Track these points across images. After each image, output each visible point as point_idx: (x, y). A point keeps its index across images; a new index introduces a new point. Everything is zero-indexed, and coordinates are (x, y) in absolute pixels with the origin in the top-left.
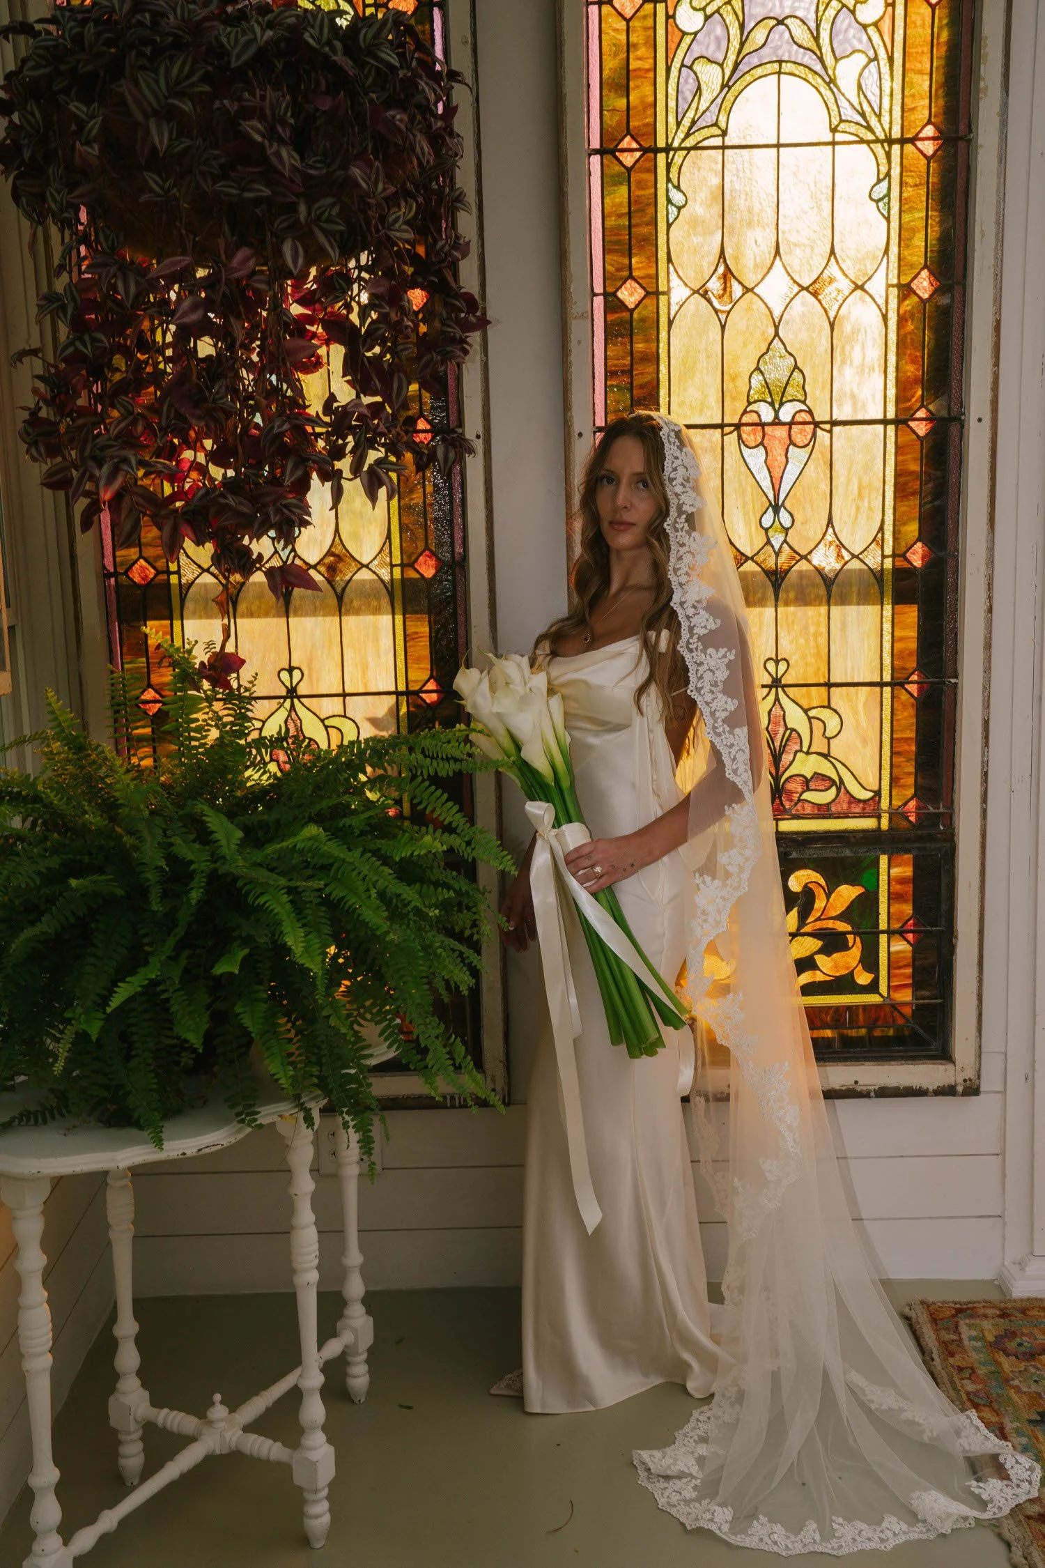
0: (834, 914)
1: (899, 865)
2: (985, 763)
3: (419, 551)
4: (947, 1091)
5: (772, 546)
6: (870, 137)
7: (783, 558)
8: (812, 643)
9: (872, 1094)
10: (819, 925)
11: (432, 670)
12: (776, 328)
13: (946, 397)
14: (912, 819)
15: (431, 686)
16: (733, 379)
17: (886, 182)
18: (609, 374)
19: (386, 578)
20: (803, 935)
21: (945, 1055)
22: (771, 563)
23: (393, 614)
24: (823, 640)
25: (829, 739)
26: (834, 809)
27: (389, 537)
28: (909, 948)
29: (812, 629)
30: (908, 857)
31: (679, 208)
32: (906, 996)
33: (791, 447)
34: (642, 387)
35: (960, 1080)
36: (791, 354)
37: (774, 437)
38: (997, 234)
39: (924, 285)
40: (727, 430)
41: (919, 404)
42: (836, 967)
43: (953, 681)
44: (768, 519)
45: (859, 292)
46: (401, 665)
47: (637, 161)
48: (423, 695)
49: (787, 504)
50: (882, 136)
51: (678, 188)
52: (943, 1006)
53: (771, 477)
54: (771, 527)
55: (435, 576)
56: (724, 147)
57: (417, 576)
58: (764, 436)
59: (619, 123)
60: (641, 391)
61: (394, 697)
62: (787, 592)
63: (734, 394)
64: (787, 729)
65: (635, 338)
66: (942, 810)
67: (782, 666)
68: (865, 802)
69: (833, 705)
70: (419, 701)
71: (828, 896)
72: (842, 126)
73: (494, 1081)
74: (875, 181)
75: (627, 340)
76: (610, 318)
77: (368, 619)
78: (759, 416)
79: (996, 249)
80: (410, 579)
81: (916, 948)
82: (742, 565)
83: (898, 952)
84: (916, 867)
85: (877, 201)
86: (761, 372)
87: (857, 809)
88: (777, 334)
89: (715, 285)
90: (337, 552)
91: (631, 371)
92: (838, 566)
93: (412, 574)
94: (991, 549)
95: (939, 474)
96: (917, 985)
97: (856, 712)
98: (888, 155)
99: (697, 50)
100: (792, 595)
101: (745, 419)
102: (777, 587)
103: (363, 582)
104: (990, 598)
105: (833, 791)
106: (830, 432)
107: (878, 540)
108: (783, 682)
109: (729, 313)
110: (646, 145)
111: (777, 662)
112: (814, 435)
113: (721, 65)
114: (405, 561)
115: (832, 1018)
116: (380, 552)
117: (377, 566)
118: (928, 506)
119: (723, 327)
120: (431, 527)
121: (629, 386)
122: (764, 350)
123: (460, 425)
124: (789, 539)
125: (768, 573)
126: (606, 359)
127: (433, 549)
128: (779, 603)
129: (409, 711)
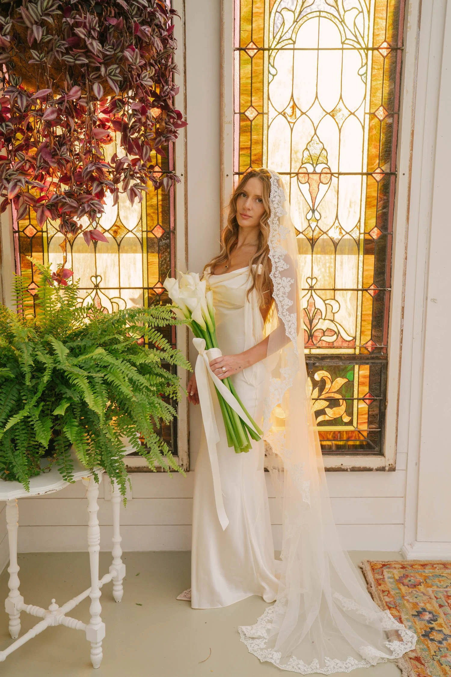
0: (334, 390)
1: (363, 370)
2: (402, 326)
3: (154, 225)
4: (382, 469)
5: (311, 228)
6: (359, 46)
7: (316, 233)
8: (328, 271)
9: (349, 470)
10: (328, 395)
11: (159, 278)
12: (315, 131)
13: (389, 164)
14: (370, 349)
15: (158, 285)
16: (296, 153)
17: (366, 66)
18: (241, 149)
19: (139, 235)
20: (320, 399)
21: (381, 453)
22: (310, 235)
23: (143, 253)
24: (333, 270)
25: (334, 313)
26: (335, 344)
27: (141, 218)
28: (367, 406)
29: (328, 265)
30: (368, 366)
31: (274, 76)
32: (364, 427)
33: (321, 184)
34: (255, 155)
35: (387, 465)
36: (321, 142)
37: (313, 179)
38: (414, 92)
39: (381, 113)
40: (292, 175)
41: (377, 166)
42: (334, 414)
43: (389, 289)
44: (309, 216)
45: (352, 116)
46: (145, 276)
47: (256, 54)
48: (155, 290)
49: (318, 209)
50: (364, 46)
51: (273, 66)
52: (380, 432)
53: (311, 197)
54: (311, 219)
55: (162, 236)
56: (294, 49)
57: (154, 236)
58: (309, 178)
59: (247, 36)
60: (255, 157)
61: (142, 290)
62: (317, 248)
63: (296, 159)
64: (315, 308)
65: (252, 133)
66: (382, 346)
67: (314, 281)
68: (349, 341)
69: (336, 299)
70: (153, 292)
71: (332, 382)
72: (347, 42)
73: (182, 461)
74: (361, 66)
75: (249, 134)
76: (242, 124)
77: (131, 255)
78: (307, 170)
79: (413, 99)
80: (152, 239)
81: (370, 406)
83: (361, 408)
84: (371, 371)
85: (361, 76)
86: (308, 150)
87: (345, 345)
88: (315, 134)
89: (289, 111)
90: (118, 225)
91: (251, 148)
92: (340, 237)
93: (151, 235)
94: (407, 232)
95: (385, 197)
96: (370, 422)
97: (346, 302)
98: (367, 55)
99: (283, 5)
100: (319, 249)
101: (301, 171)
102: (313, 245)
103: (129, 238)
104: (406, 253)
105: (335, 336)
106: (338, 177)
107: (358, 226)
108: (314, 288)
109: (294, 123)
110: (259, 47)
111: (312, 279)
112: (331, 178)
113: (294, 12)
114: (149, 229)
115: (332, 436)
116: (137, 225)
117: (136, 231)
118: (380, 212)
119: (292, 130)
120: (160, 215)
121: (249, 155)
122: (310, 140)
123: (174, 169)
124: (318, 225)
125: (309, 239)
126: (240, 142)
127: (161, 224)
128: (314, 252)
129: (148, 296)
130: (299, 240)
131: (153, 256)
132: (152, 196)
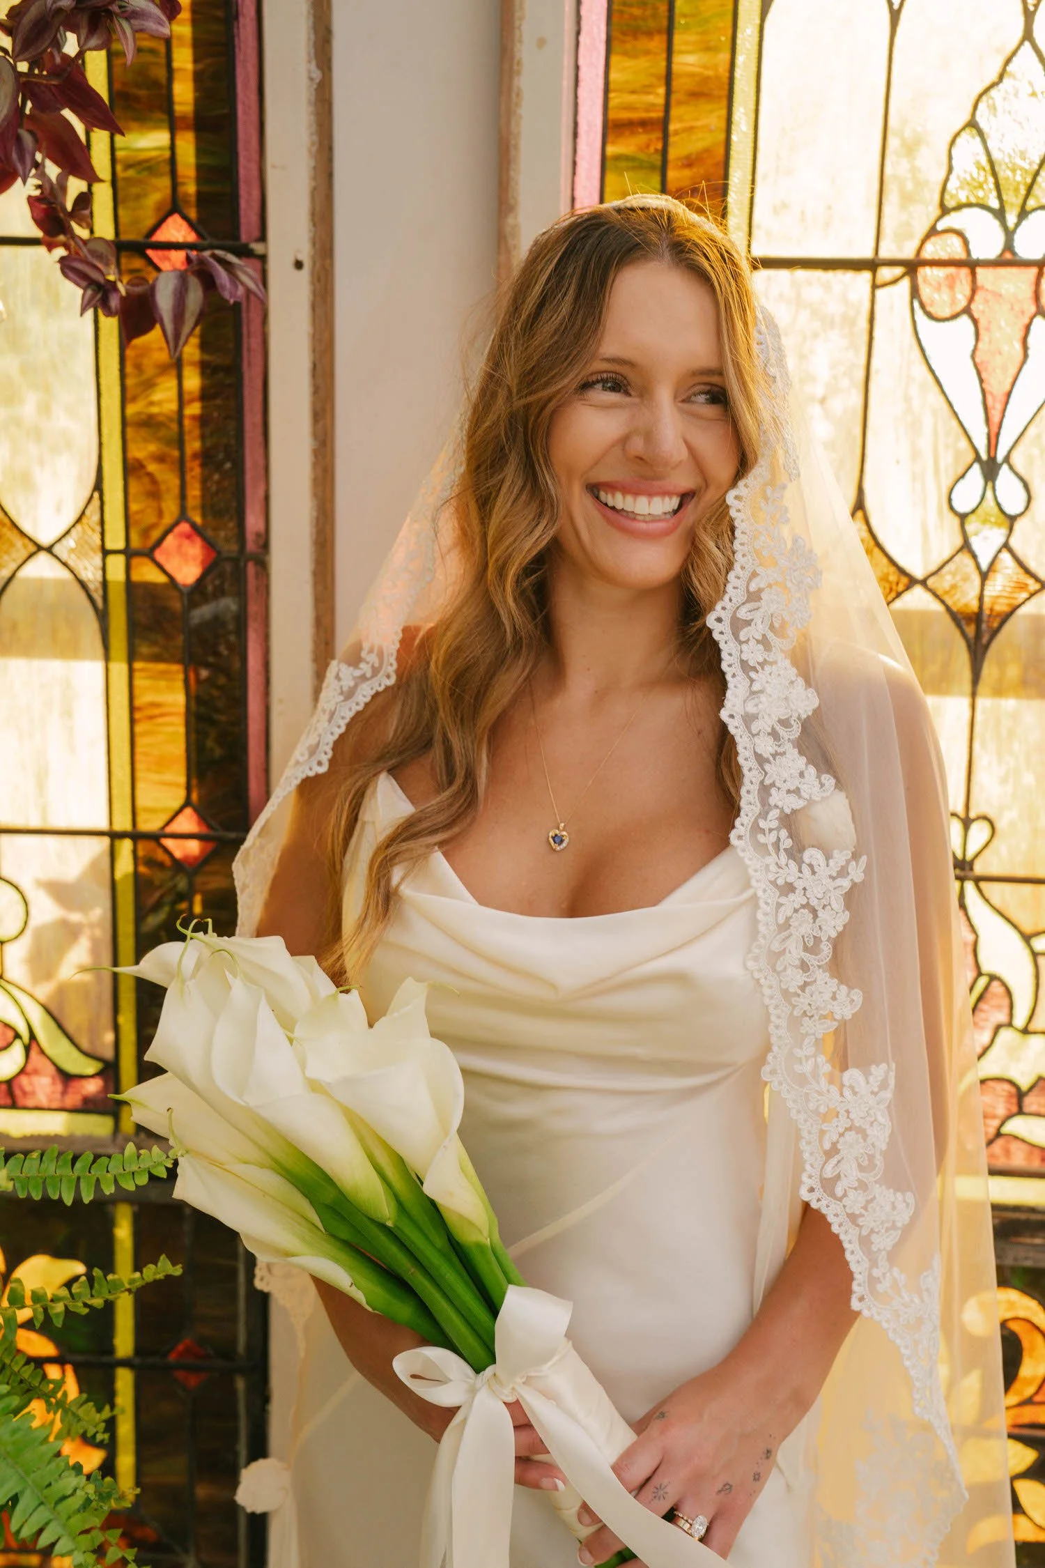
3: (168, 520)
5: (974, 557)
7: (997, 587)
11: (189, 789)
12: (1030, 17)
15: (187, 823)
16: (910, 149)
18: (612, 128)
19: (91, 574)
22: (967, 598)
23: (107, 658)
27: (98, 486)
33: (1039, 318)
34: (689, 162)
37: (997, 295)
40: (885, 273)
44: (970, 491)
46: (122, 772)
48: (168, 843)
49: (1016, 459)
53: (983, 392)
54: (973, 511)
55: (200, 581)
57: (162, 578)
58: (974, 291)
60: (687, 173)
61: (106, 841)
62: (1002, 665)
63: (910, 186)
64: (980, 974)
65: (678, 38)
67: (979, 833)
70: (161, 856)
75: (658, 43)
77: (55, 667)
78: (966, 242)
80: (149, 587)
82: (899, 595)
86: (981, 133)
88: (1028, 35)
91: (665, 122)
93: (147, 573)
100: (1013, 672)
101: (930, 252)
102: (978, 651)
103: (41, 583)
108: (979, 869)
111: (967, 823)
114: (136, 542)
116: (79, 520)
117: (72, 551)
119: (896, 15)
120: (195, 471)
121: (657, 159)
122: (994, 77)
123: (263, 238)
124: (1013, 542)
125: (958, 618)
126: (607, 91)
127: (198, 519)
128: (981, 688)
129: (136, 874)
130: (904, 623)
131: (163, 674)
132: (150, 371)
